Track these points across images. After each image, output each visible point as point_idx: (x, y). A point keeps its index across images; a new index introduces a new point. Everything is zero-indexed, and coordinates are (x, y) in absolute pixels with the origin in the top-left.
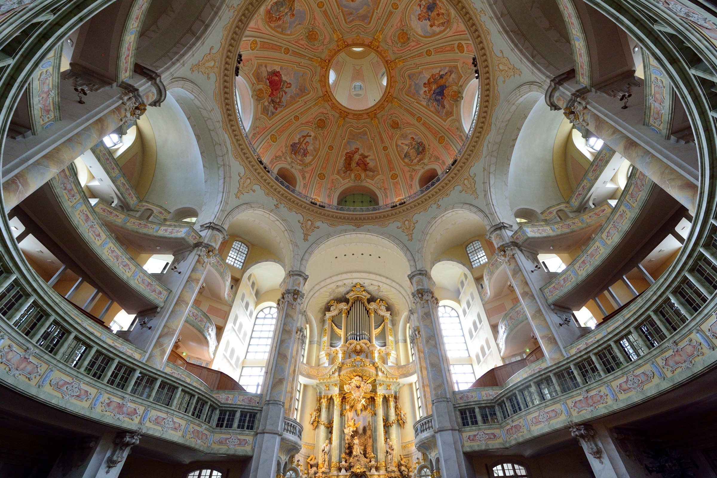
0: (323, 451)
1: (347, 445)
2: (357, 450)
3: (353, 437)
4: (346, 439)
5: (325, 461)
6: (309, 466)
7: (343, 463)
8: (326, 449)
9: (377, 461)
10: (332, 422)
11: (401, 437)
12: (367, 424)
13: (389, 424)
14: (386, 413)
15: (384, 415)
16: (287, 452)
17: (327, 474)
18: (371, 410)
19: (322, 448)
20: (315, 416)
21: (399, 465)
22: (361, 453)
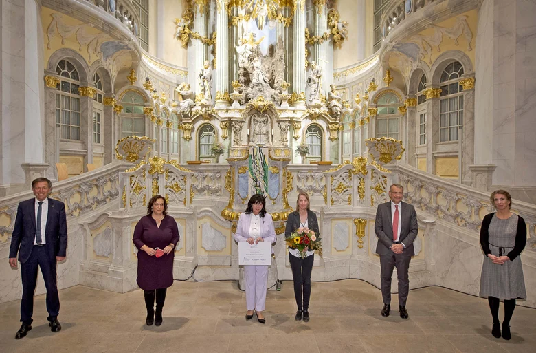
0: (201, 76)
1: (242, 70)
2: (258, 77)
3: (251, 59)
4: (240, 61)
5: (204, 90)
6: (181, 97)
7: (236, 93)
9: (291, 92)
10: (214, 36)
11: (334, 60)
12: (276, 40)
13: (315, 40)
14: (310, 23)
15: (308, 26)
16: (98, 49)
17: (210, 107)
18: (285, 17)
19: (199, 72)
20: (182, 24)
21: (327, 98)
22: (265, 82)
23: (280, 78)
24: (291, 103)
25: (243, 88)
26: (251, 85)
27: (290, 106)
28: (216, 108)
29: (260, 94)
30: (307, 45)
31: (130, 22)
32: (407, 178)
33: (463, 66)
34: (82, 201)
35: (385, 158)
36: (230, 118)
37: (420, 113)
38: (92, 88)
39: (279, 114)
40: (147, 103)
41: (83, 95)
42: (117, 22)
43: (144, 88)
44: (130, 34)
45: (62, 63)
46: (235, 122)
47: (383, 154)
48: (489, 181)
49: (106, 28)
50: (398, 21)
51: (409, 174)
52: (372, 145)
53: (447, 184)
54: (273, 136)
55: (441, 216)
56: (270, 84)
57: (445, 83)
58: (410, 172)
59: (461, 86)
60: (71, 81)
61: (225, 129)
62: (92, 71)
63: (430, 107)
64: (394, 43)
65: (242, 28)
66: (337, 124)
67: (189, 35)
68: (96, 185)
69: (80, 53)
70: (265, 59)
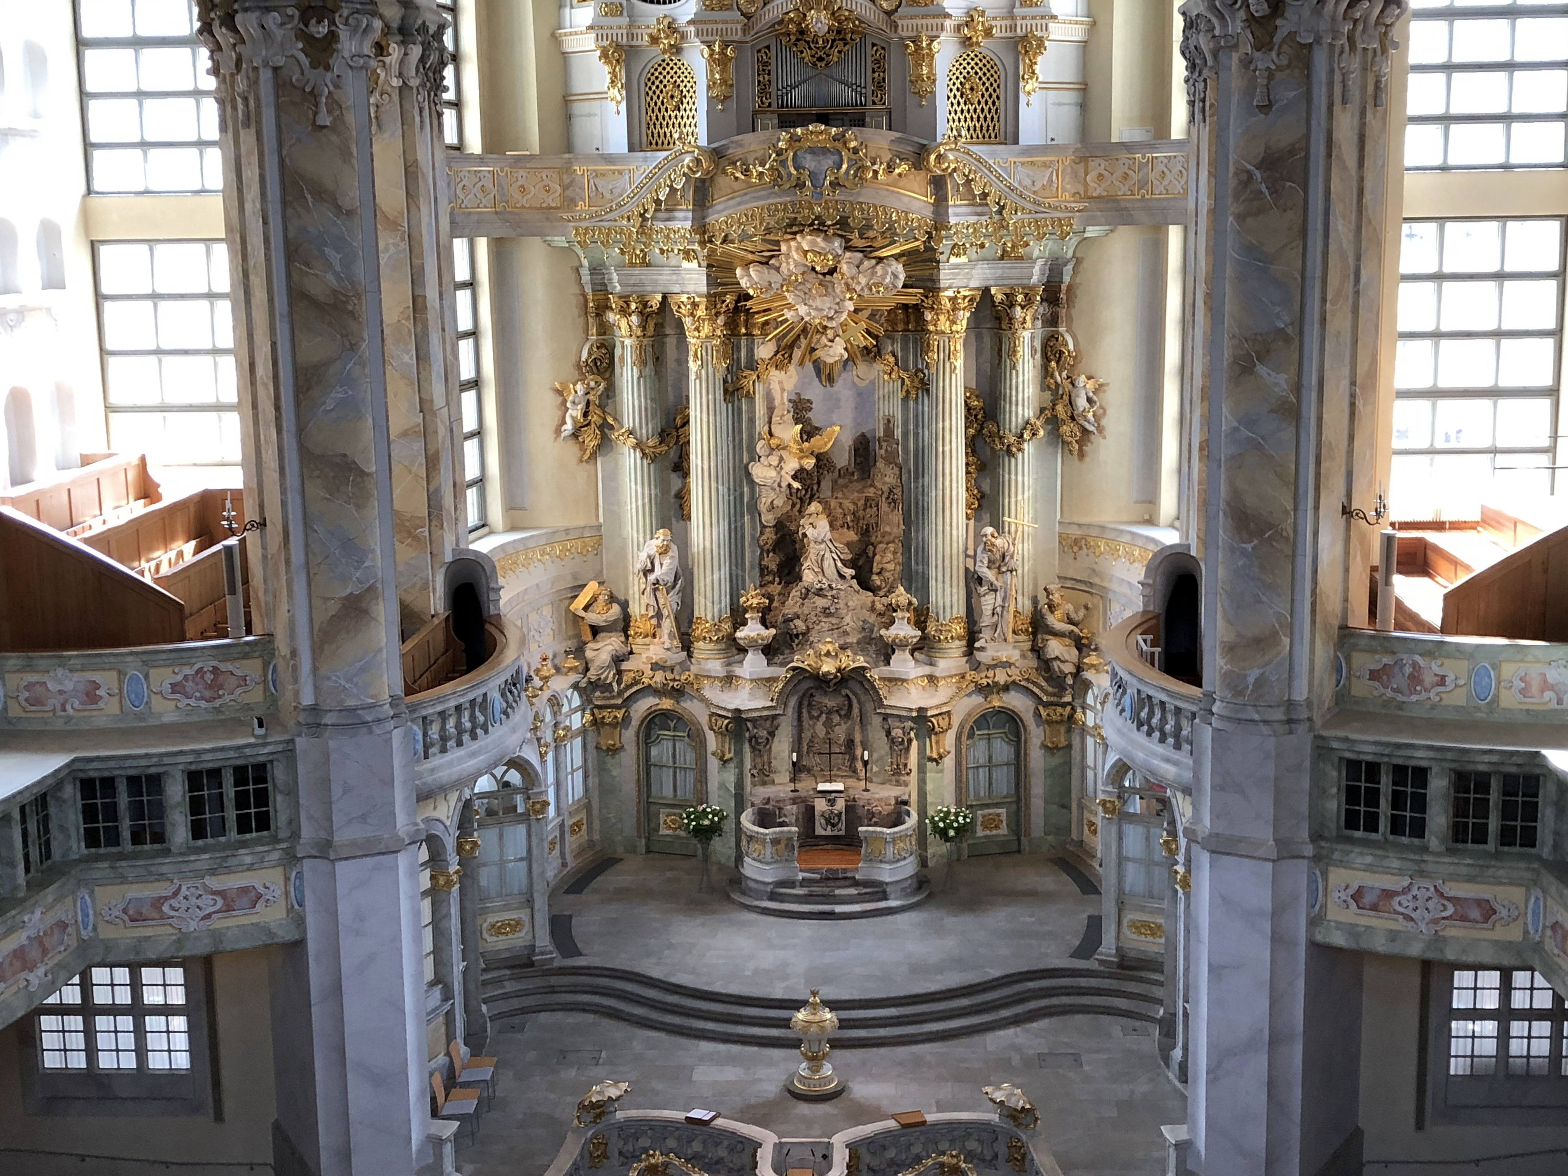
0: (647, 572)
1: (770, 536)
2: (819, 562)
3: (797, 497)
4: (763, 506)
5: (659, 615)
6: (586, 627)
7: (753, 625)
8: (664, 569)
9: (921, 619)
10: (681, 419)
11: (1063, 492)
13: (999, 446)
14: (988, 370)
17: (677, 669)
18: (904, 368)
20: (579, 397)
22: (843, 576)
24: (921, 646)
27: (918, 662)
28: (694, 669)
30: (972, 445)
36: (739, 711)
39: (884, 692)
40: (536, 790)
46: (753, 720)
61: (724, 734)
66: (1064, 705)
67: (602, 426)
70: (841, 481)
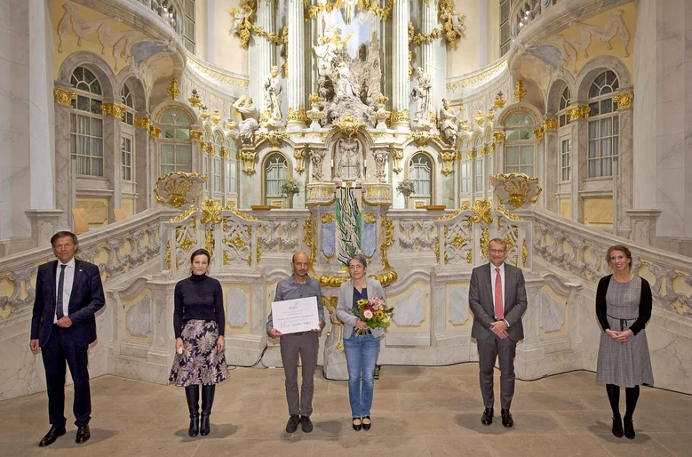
0: (267, 87)
1: (323, 80)
2: (344, 88)
3: (335, 64)
4: (320, 66)
5: (272, 106)
6: (240, 115)
7: (315, 110)
9: (390, 109)
10: (284, 33)
11: (447, 65)
12: (369, 39)
13: (422, 38)
14: (415, 16)
15: (412, 19)
16: (128, 52)
17: (280, 130)
18: (381, 7)
19: (265, 81)
20: (240, 16)
21: (439, 117)
22: (355, 95)
23: (374, 90)
24: (390, 123)
25: (324, 103)
26: (335, 99)
27: (388, 127)
28: (288, 130)
29: (348, 112)
30: (411, 45)
31: (171, 15)
32: (544, 228)
33: (618, 77)
34: (110, 261)
35: (516, 201)
36: (307, 145)
37: (562, 139)
38: (119, 105)
39: (373, 138)
40: (195, 125)
41: (108, 114)
42: (153, 15)
43: (189, 104)
44: (171, 31)
45: (78, 71)
46: (314, 149)
47: (513, 195)
48: (652, 230)
49: (140, 24)
50: (533, 16)
51: (548, 222)
52: (499, 183)
53: (596, 236)
54: (365, 169)
55: (589, 277)
56: (361, 98)
57: (595, 99)
58: (549, 219)
59: (616, 104)
60: (91, 95)
61: (300, 158)
62: (119, 81)
63: (576, 130)
64: (527, 46)
65: (323, 21)
66: (451, 152)
67: (251, 30)
68: (129, 240)
69: (103, 57)
70: (354, 64)
